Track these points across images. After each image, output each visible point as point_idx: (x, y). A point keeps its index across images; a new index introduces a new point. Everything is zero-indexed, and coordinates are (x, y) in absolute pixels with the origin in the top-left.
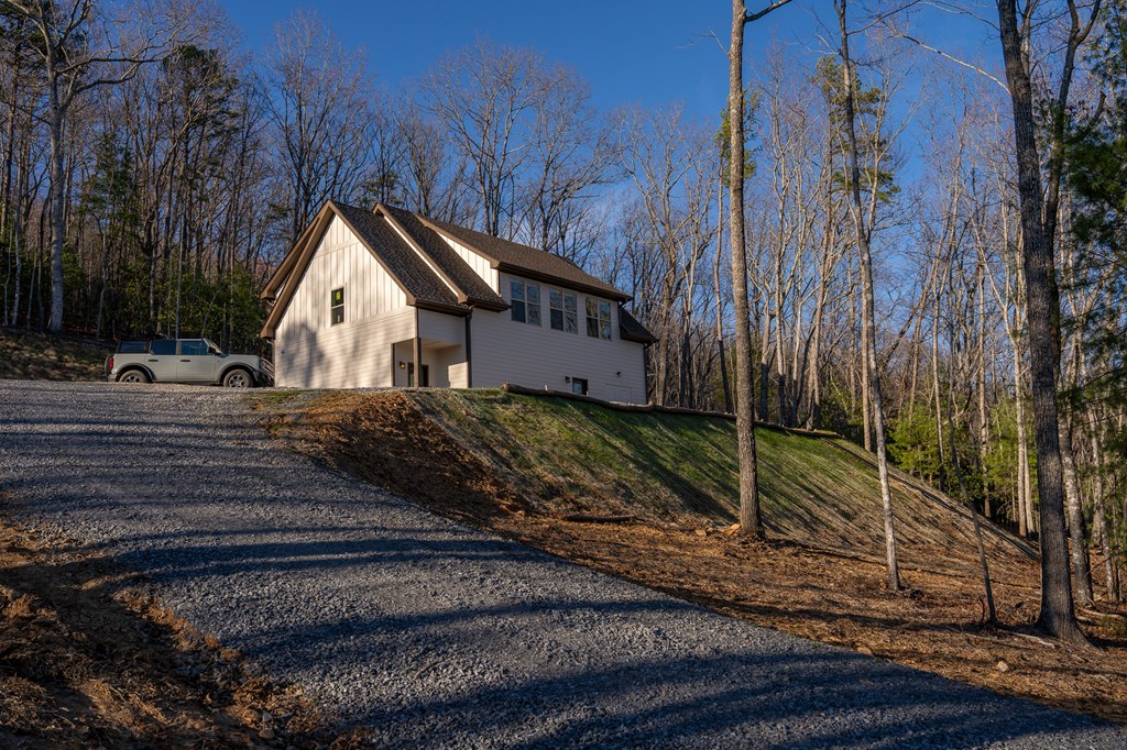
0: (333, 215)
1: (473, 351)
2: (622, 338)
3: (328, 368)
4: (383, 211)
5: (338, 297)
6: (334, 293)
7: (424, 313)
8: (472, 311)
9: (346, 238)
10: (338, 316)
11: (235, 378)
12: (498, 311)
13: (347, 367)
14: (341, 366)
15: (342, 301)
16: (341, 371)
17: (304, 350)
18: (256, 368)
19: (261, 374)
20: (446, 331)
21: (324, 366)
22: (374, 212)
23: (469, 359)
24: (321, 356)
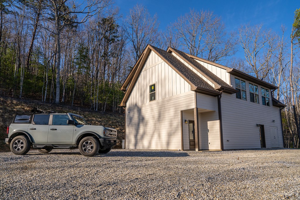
0: (151, 50)
1: (222, 114)
2: (273, 105)
3: (146, 125)
4: (172, 50)
5: (153, 88)
6: (151, 86)
7: (199, 95)
8: (221, 93)
9: (157, 61)
10: (153, 97)
11: (87, 143)
12: (231, 94)
13: (155, 125)
14: (153, 125)
15: (154, 90)
16: (152, 127)
17: (136, 116)
18: (102, 135)
19: (105, 139)
20: (208, 104)
21: (145, 124)
22: (168, 51)
23: (220, 119)
24: (143, 119)
